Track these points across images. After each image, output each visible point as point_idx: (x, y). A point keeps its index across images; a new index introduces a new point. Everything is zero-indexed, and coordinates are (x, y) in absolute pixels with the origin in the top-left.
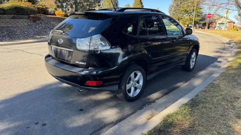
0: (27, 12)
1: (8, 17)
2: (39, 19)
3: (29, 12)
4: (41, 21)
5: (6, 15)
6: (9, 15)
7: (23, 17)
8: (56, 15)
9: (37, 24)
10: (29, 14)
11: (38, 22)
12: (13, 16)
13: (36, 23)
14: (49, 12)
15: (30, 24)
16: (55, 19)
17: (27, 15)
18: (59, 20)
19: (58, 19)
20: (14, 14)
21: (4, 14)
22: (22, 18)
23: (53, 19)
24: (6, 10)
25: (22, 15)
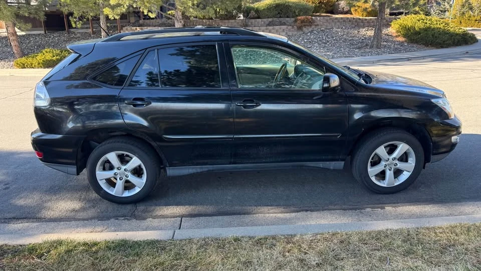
0: (295, 12)
1: (263, 23)
2: (310, 23)
3: (297, 12)
4: (313, 27)
5: (260, 20)
6: (265, 20)
7: (287, 21)
8: (351, 14)
9: (304, 33)
10: (297, 16)
11: (307, 29)
12: (270, 20)
13: (302, 32)
14: (339, 8)
15: (291, 34)
16: (344, 21)
17: (293, 17)
18: (352, 24)
19: (350, 21)
20: (274, 17)
21: (259, 18)
22: (284, 24)
23: (339, 21)
24: (261, 11)
25: (286, 17)
